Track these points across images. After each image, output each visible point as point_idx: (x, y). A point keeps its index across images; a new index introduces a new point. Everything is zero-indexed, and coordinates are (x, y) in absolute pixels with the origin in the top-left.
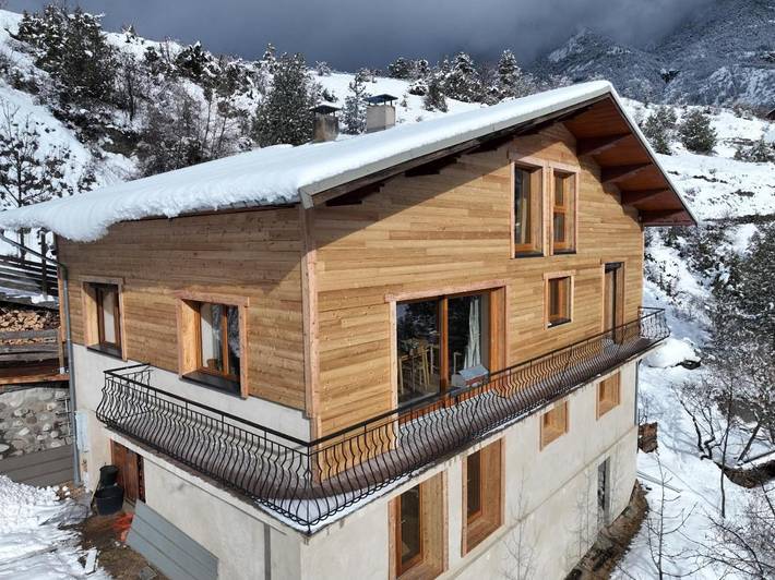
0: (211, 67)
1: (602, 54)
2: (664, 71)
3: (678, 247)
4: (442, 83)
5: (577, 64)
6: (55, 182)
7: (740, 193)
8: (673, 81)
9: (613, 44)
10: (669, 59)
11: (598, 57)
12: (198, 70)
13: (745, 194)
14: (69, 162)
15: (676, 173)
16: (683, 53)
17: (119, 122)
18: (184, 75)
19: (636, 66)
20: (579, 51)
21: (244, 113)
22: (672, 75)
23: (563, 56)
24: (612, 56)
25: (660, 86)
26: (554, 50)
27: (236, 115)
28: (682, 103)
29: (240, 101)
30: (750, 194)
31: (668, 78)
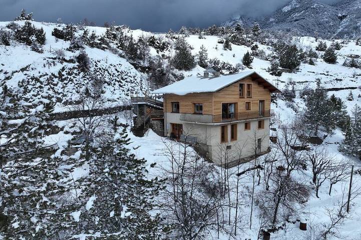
0: (157, 42)
1: (309, 7)
2: (340, 15)
3: (304, 98)
4: (230, 38)
5: (295, 13)
6: (135, 81)
7: (337, 79)
8: (344, 20)
9: (314, 2)
10: (342, 9)
11: (307, 9)
12: (154, 43)
13: (338, 80)
14: (137, 76)
15: (314, 72)
16: (350, 6)
17: (142, 64)
18: (150, 45)
19: (325, 13)
20: (297, 6)
21: (169, 58)
22: (344, 17)
23: (289, 9)
24: (314, 8)
25: (337, 22)
26: (285, 6)
27: (167, 58)
28: (332, 39)
29: (166, 53)
30: (341, 80)
31: (341, 18)
